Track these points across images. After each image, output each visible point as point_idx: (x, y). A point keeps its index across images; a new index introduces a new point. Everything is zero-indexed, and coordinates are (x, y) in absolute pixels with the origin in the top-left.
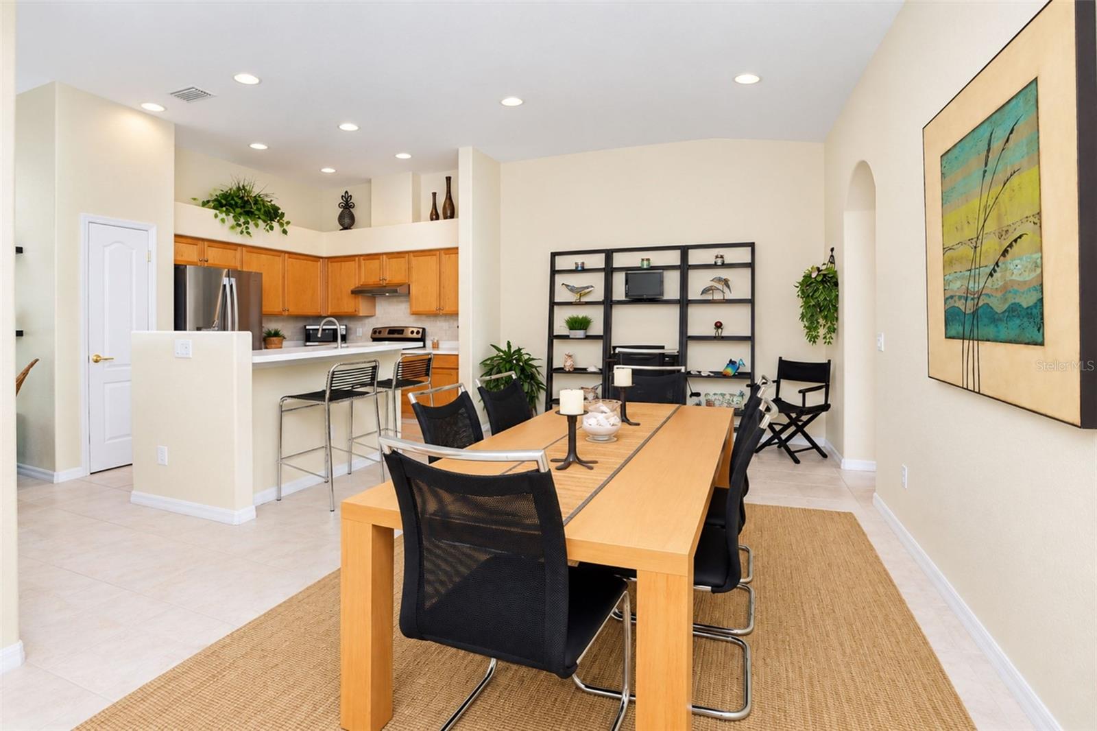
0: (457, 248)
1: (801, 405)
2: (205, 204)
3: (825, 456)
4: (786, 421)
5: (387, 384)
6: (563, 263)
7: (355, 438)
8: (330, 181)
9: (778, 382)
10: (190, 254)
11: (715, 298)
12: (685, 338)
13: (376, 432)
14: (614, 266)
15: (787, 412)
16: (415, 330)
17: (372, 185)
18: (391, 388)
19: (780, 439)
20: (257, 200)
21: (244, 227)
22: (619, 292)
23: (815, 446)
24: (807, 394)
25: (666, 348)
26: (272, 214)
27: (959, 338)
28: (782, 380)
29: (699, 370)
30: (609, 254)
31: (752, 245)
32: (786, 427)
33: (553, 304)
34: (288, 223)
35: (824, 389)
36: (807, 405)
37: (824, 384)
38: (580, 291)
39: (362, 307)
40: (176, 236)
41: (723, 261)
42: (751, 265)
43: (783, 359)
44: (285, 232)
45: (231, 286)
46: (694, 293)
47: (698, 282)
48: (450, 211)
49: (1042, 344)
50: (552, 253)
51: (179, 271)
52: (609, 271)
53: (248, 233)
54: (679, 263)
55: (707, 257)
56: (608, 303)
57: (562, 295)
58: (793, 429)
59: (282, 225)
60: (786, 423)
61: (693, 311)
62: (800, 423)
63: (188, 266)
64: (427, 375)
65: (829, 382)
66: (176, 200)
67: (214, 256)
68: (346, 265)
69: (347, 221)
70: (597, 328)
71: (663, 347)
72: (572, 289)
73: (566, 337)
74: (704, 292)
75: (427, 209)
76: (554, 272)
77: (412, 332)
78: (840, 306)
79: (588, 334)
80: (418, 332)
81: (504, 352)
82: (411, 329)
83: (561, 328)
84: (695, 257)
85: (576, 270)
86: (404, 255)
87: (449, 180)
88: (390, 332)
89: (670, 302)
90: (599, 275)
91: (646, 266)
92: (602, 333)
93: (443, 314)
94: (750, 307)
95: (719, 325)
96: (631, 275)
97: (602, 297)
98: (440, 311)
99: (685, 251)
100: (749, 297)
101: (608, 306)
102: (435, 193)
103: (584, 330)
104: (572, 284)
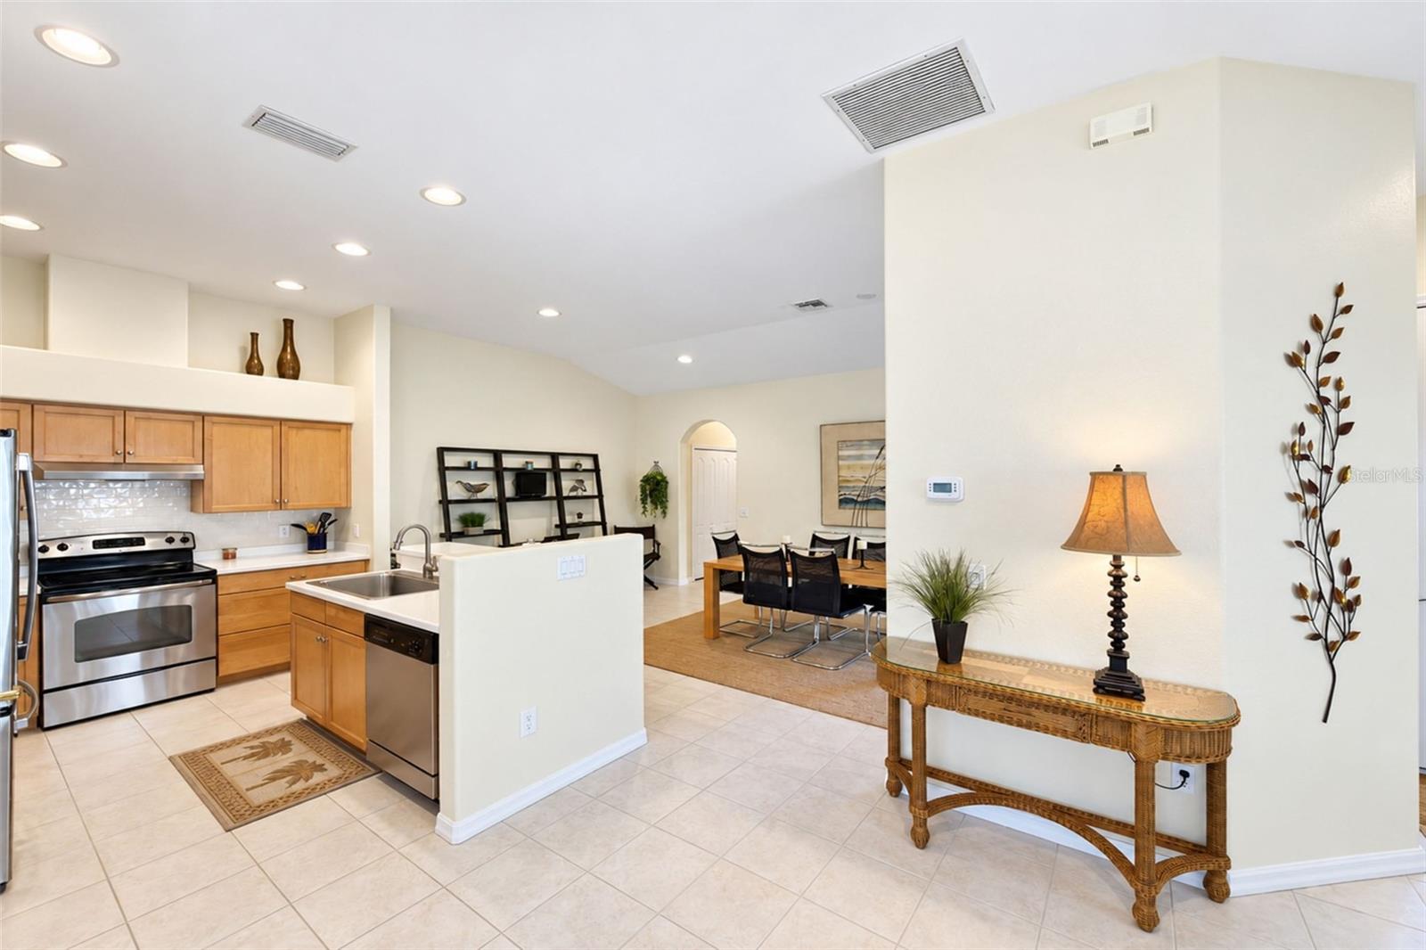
6: (452, 460)
11: (578, 494)
12: (565, 526)
14: (503, 467)
16: (178, 537)
17: (51, 271)
22: (509, 490)
30: (497, 455)
31: (595, 456)
33: (447, 502)
38: (474, 489)
41: (581, 467)
42: (596, 471)
47: (567, 483)
50: (438, 449)
52: (498, 472)
54: (550, 467)
55: (570, 463)
57: (455, 492)
61: (568, 505)
72: (467, 487)
73: (460, 534)
74: (572, 489)
76: (443, 470)
79: (485, 530)
83: (456, 524)
84: (562, 463)
85: (467, 468)
86: (191, 418)
87: (288, 324)
88: (97, 544)
89: (550, 498)
90: (491, 474)
91: (530, 468)
92: (499, 528)
93: (286, 509)
94: (597, 500)
95: (580, 516)
96: (522, 475)
97: (496, 495)
98: (280, 504)
99: (555, 457)
100: (596, 494)
101: (502, 502)
102: (257, 334)
103: (478, 526)
104: (465, 482)
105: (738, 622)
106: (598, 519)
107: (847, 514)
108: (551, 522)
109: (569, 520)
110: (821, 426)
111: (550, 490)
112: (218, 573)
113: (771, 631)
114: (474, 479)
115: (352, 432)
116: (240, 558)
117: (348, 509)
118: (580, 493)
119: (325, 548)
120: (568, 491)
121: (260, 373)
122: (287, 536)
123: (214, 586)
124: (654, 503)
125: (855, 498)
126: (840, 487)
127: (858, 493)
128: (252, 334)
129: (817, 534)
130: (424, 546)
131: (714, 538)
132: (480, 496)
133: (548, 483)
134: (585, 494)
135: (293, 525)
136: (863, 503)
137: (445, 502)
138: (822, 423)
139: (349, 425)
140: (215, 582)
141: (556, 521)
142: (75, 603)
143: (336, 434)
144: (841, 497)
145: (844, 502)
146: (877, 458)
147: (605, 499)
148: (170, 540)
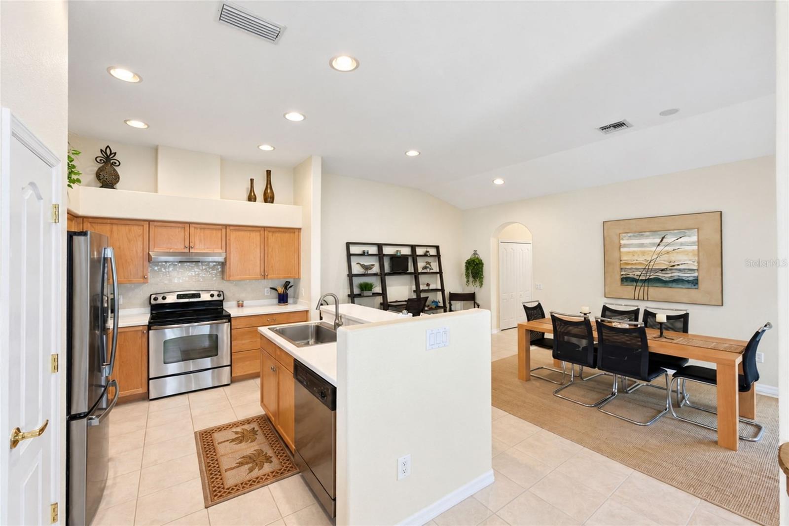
6: (354, 249)
11: (428, 272)
12: (419, 292)
14: (384, 253)
16: (216, 294)
17: (159, 152)
22: (387, 269)
30: (380, 246)
31: (437, 248)
38: (366, 268)
41: (428, 254)
42: (438, 256)
47: (421, 264)
49: (697, 288)
52: (380, 256)
55: (423, 251)
57: (356, 269)
72: (363, 266)
73: (360, 295)
74: (424, 268)
76: (349, 255)
79: (373, 293)
80: (219, 295)
83: (357, 290)
84: (418, 251)
85: (363, 254)
86: (220, 227)
87: (269, 173)
88: (179, 297)
89: (411, 274)
90: (377, 258)
91: (399, 254)
92: (381, 292)
93: (268, 279)
94: (439, 275)
95: (428, 285)
96: (393, 258)
97: (379, 271)
98: (264, 276)
99: (413, 248)
100: (438, 271)
101: (382, 276)
102: (253, 179)
103: (369, 290)
104: (362, 263)
105: (542, 368)
106: (439, 287)
107: (629, 289)
108: (411, 288)
109: (422, 287)
110: (604, 222)
111: (411, 269)
112: (232, 316)
113: (572, 379)
114: (367, 261)
115: (301, 233)
116: (246, 307)
117: (299, 278)
118: (428, 270)
119: (287, 302)
120: (421, 269)
121: (255, 200)
122: (269, 294)
123: (229, 323)
124: (474, 277)
125: (637, 278)
126: (621, 269)
127: (640, 273)
128: (251, 179)
129: (607, 305)
130: (335, 305)
131: (524, 306)
132: (370, 272)
133: (409, 264)
134: (431, 271)
135: (271, 288)
136: (644, 281)
137: (351, 276)
138: (604, 221)
139: (300, 229)
140: (230, 321)
141: (414, 288)
142: (166, 330)
143: (292, 235)
144: (622, 277)
145: (626, 280)
146: (659, 245)
147: (443, 274)
148: (212, 296)
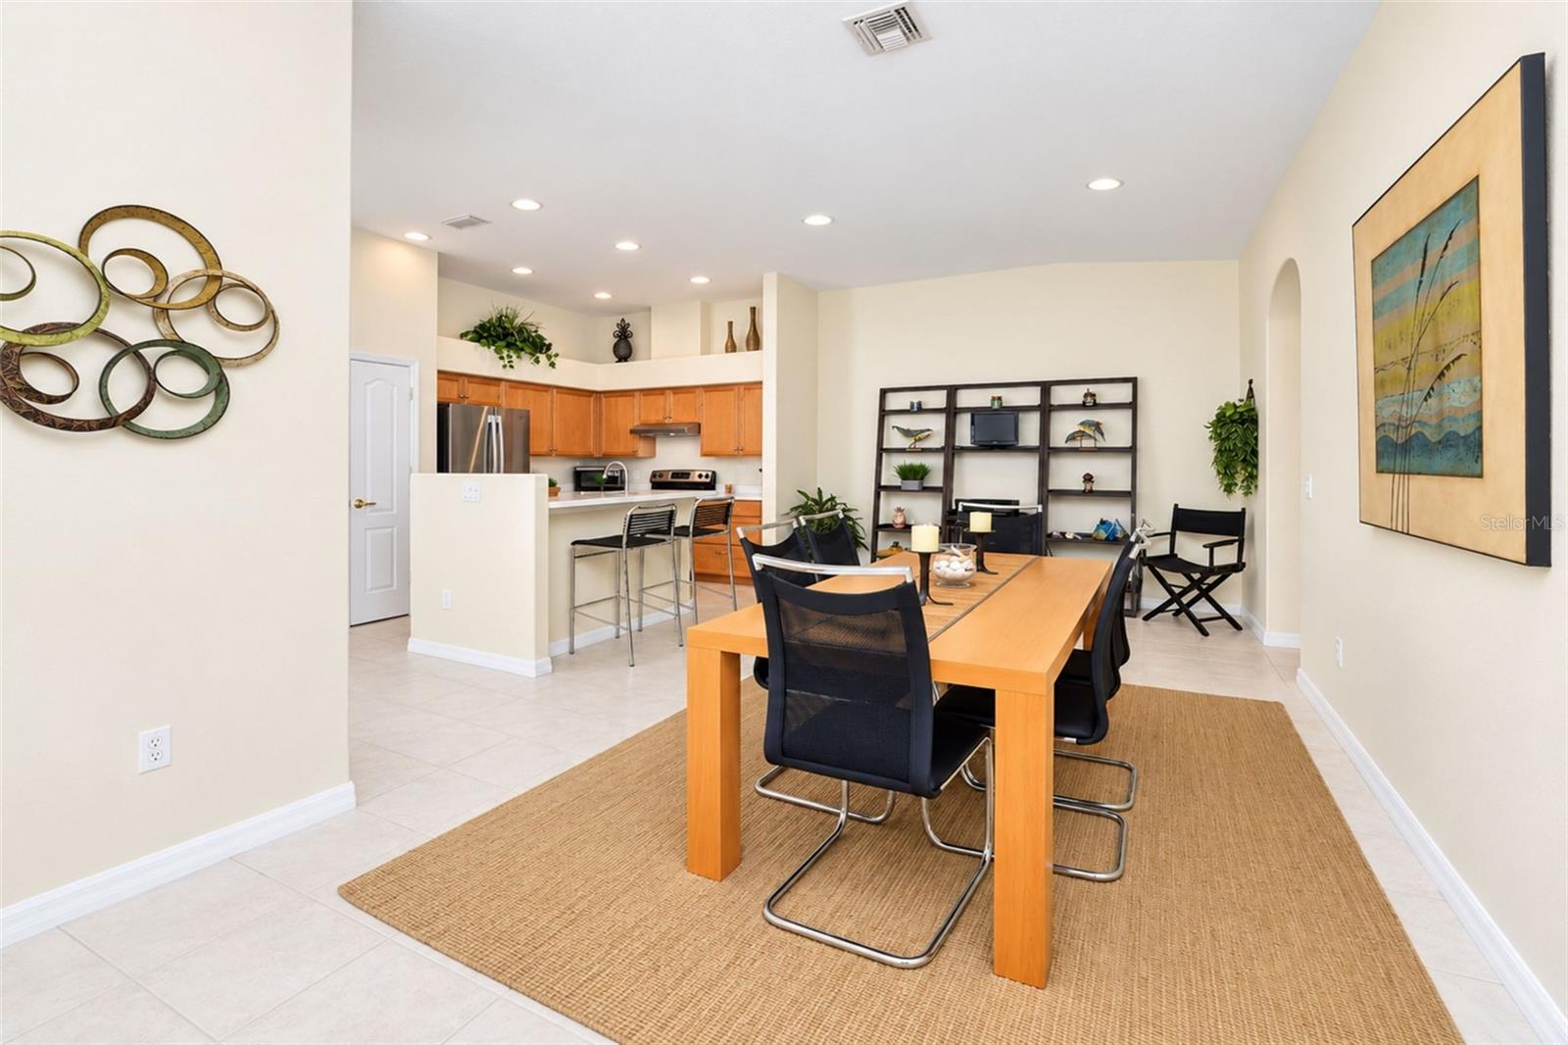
0: (761, 383)
1: (1207, 565)
2: (463, 336)
3: (1238, 627)
4: (1186, 583)
5: (683, 531)
6: (895, 402)
7: (647, 588)
8: (604, 310)
9: (1173, 535)
10: (453, 390)
11: (1083, 446)
12: (1046, 494)
13: (671, 582)
14: (958, 406)
15: (1187, 572)
16: (704, 474)
17: (653, 313)
18: (687, 536)
19: (1180, 603)
20: (521, 329)
21: (506, 360)
23: (1225, 615)
24: (1215, 549)
25: (1021, 502)
26: (537, 346)
27: (1389, 473)
28: (1178, 532)
29: (1063, 531)
30: (952, 391)
31: (1133, 381)
32: (1185, 591)
33: (881, 450)
34: (557, 355)
35: (1237, 544)
36: (1216, 564)
37: (1237, 538)
38: (915, 435)
39: (641, 447)
40: (440, 372)
41: (1095, 400)
42: (1133, 405)
43: (1180, 507)
44: (552, 365)
45: (497, 424)
46: (1058, 439)
48: (755, 341)
49: (1480, 476)
50: (881, 390)
51: (442, 410)
52: (951, 412)
53: (512, 367)
54: (1038, 403)
55: (1075, 395)
56: (951, 451)
57: (894, 440)
58: (1195, 593)
59: (549, 357)
60: (1186, 586)
61: (1055, 461)
62: (1204, 587)
63: (451, 405)
64: (726, 523)
65: (1243, 535)
66: (439, 334)
67: (474, 392)
68: (621, 400)
69: (623, 352)
70: (936, 480)
71: (1017, 503)
72: (906, 433)
73: (897, 489)
74: (1072, 437)
75: (721, 340)
76: (883, 413)
77: (700, 476)
78: (1260, 448)
79: (925, 485)
80: (707, 476)
81: (813, 500)
82: (698, 473)
83: (890, 477)
84: (1060, 395)
85: (910, 410)
87: (753, 310)
89: (1029, 450)
90: (940, 416)
91: (997, 406)
92: (942, 485)
94: (1125, 454)
95: (1088, 479)
97: (944, 444)
98: (737, 451)
99: (1047, 388)
100: (1126, 444)
101: (947, 453)
102: (732, 322)
103: (920, 481)
104: (907, 428)
109: (1062, 484)
111: (1031, 437)
121: (737, 350)
128: (729, 323)
133: (1029, 427)
137: (881, 453)
147: (1142, 455)
